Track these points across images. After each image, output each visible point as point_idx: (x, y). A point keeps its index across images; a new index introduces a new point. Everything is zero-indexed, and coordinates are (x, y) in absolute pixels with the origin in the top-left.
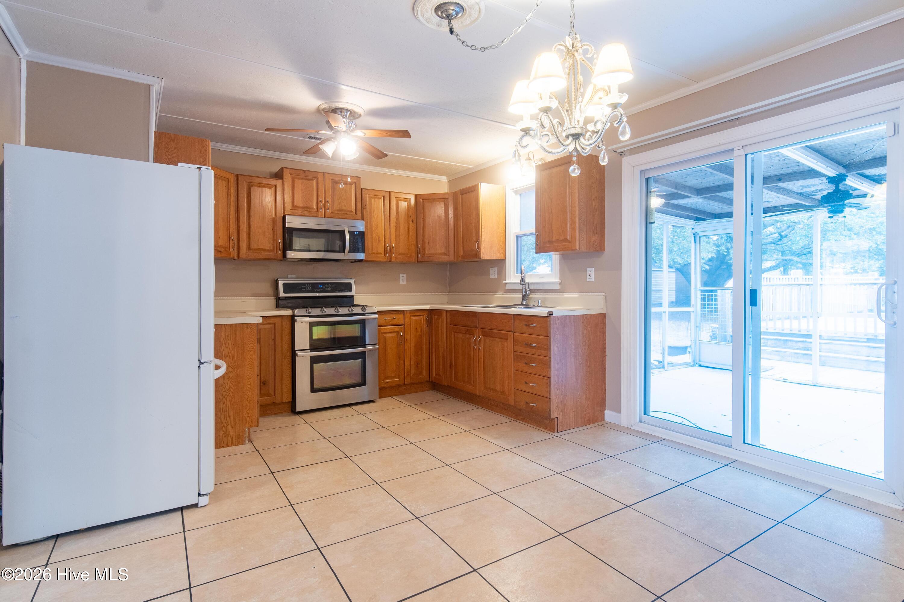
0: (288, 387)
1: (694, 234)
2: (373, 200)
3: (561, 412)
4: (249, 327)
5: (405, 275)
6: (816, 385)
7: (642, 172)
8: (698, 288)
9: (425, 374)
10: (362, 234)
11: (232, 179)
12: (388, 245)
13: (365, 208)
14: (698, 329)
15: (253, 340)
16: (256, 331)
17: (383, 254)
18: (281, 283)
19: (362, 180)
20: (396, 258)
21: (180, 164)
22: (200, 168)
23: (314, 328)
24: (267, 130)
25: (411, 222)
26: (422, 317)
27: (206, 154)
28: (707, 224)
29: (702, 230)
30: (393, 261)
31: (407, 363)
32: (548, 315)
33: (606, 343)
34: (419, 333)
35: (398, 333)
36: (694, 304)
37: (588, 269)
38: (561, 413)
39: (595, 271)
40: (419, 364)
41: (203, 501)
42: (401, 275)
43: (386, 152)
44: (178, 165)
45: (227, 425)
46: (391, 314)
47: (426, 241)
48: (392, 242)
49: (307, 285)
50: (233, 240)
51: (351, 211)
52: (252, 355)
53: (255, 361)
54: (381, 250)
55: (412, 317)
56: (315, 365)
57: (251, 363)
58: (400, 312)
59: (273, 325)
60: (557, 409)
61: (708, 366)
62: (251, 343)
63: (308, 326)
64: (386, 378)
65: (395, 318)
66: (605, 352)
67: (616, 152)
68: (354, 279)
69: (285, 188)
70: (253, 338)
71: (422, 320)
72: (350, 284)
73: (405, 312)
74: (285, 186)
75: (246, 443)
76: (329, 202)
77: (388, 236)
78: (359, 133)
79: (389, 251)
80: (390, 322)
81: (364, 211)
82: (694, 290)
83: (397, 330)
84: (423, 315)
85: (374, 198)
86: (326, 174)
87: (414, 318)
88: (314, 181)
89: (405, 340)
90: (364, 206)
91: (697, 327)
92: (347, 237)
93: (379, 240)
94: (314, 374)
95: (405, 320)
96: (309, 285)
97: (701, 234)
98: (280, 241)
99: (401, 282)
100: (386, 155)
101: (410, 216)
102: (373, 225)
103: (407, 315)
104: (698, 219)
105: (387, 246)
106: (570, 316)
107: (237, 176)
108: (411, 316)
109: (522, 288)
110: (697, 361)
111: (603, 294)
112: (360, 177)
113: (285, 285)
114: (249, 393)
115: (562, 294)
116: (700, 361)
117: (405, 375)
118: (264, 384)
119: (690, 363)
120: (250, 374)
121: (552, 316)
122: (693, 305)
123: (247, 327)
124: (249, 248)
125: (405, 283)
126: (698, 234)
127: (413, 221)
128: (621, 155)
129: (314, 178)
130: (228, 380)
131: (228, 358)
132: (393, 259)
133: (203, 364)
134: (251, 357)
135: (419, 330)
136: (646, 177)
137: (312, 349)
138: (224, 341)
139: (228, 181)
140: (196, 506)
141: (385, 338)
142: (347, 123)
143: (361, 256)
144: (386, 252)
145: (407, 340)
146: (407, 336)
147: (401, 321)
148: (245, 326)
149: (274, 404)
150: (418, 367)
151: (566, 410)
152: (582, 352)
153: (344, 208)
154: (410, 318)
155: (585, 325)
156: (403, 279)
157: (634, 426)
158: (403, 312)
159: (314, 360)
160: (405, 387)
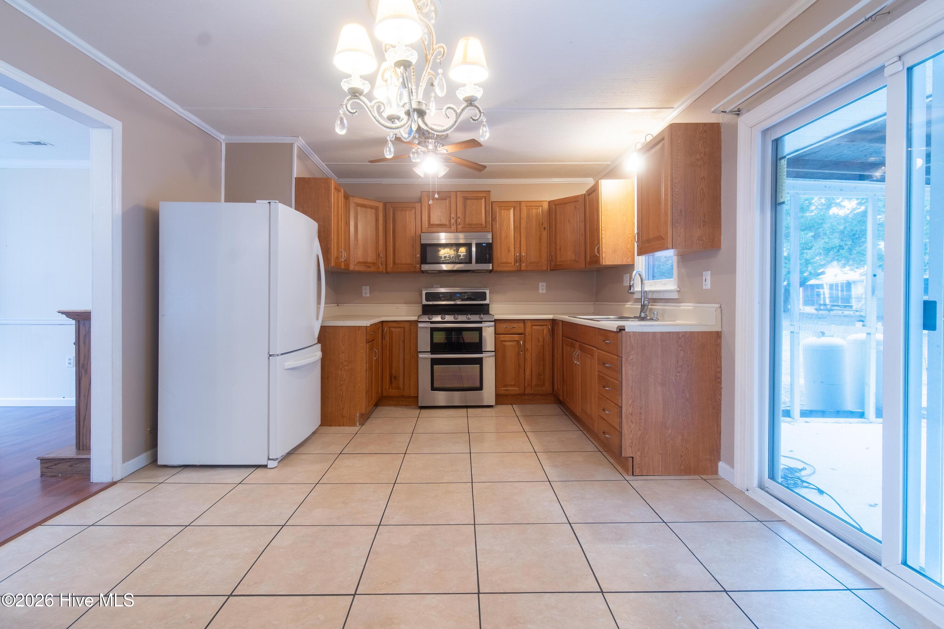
0: (414, 383)
2: (503, 211)
3: (639, 450)
4: (360, 329)
5: (545, 284)
7: (765, 132)
9: (547, 388)
10: (490, 246)
11: (381, 206)
12: (518, 254)
13: (495, 220)
15: (363, 341)
16: (365, 333)
17: (513, 263)
18: (424, 292)
19: (492, 194)
20: (527, 266)
21: (257, 201)
22: (269, 203)
23: (435, 333)
24: (370, 162)
25: (543, 230)
26: (545, 327)
27: (329, 190)
30: (523, 271)
31: (528, 373)
32: (618, 331)
33: (721, 372)
34: (541, 343)
35: (518, 342)
37: (704, 273)
38: (639, 453)
39: (711, 275)
40: (541, 375)
41: (271, 464)
42: (540, 284)
43: (480, 163)
44: (256, 202)
45: (344, 408)
46: (511, 322)
47: (558, 248)
48: (522, 251)
49: (446, 294)
50: (381, 257)
51: (482, 224)
52: (362, 353)
53: (364, 358)
54: (512, 261)
55: (533, 327)
56: (435, 366)
57: (361, 359)
58: (520, 321)
59: (403, 329)
60: (631, 447)
62: (362, 343)
63: (429, 331)
64: (506, 386)
65: (514, 327)
66: (720, 383)
67: (725, 112)
68: (489, 289)
69: (423, 209)
70: (363, 338)
71: (545, 329)
72: (485, 293)
73: (526, 321)
74: (422, 208)
75: (357, 426)
76: (460, 218)
77: (518, 246)
78: (443, 150)
79: (519, 260)
80: (510, 330)
81: (494, 223)
83: (518, 339)
84: (546, 325)
85: (504, 210)
86: (458, 192)
87: (535, 327)
88: (447, 200)
89: (526, 350)
90: (494, 217)
92: (474, 249)
93: (508, 250)
94: (435, 374)
95: (526, 329)
96: (448, 294)
98: (418, 256)
99: (540, 291)
100: (485, 167)
101: (542, 224)
102: (503, 235)
103: (529, 324)
105: (517, 256)
106: (654, 334)
107: (385, 204)
108: (532, 325)
109: (640, 297)
111: (717, 305)
112: (490, 191)
113: (427, 294)
114: (359, 384)
115: (679, 304)
117: (526, 384)
118: (395, 379)
120: (360, 368)
121: (623, 331)
123: (359, 329)
124: (394, 263)
125: (544, 292)
127: (545, 229)
128: (738, 114)
129: (447, 198)
130: (344, 371)
131: (344, 354)
132: (523, 268)
133: (271, 356)
134: (361, 354)
135: (542, 340)
136: (774, 138)
137: (433, 352)
138: (342, 340)
139: (376, 209)
140: (265, 466)
141: (504, 346)
142: (433, 144)
143: (490, 266)
144: (516, 261)
145: (527, 349)
146: (528, 346)
147: (521, 331)
148: (357, 328)
149: (402, 396)
150: (539, 377)
151: (646, 450)
152: (675, 379)
153: (474, 222)
154: (532, 328)
155: (681, 345)
156: (542, 288)
157: (750, 491)
158: (524, 321)
159: (434, 362)
160: (527, 397)
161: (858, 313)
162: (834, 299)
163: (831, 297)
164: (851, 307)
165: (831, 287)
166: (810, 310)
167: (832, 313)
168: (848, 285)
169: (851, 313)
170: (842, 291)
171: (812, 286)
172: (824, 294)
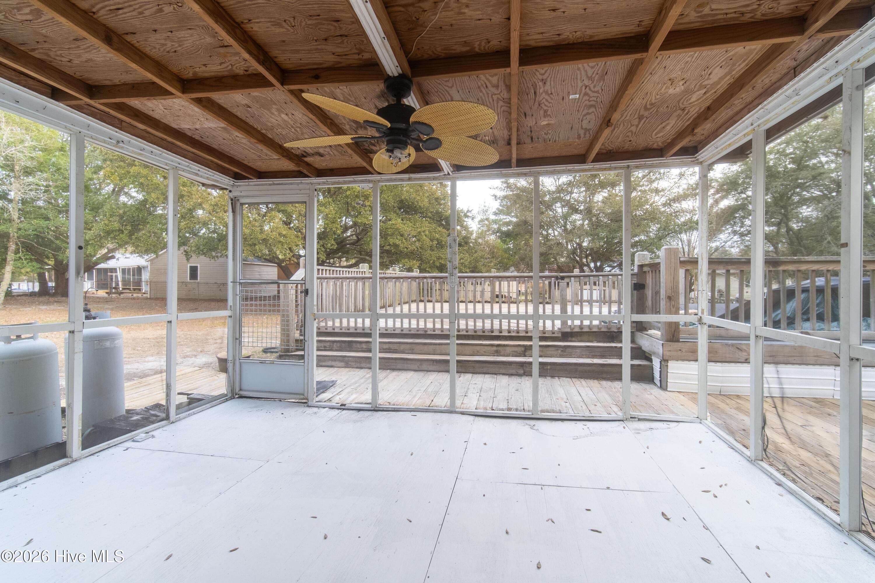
1: (232, 200)
6: (376, 409)
8: (238, 281)
14: (238, 341)
28: (249, 185)
29: (243, 194)
36: (231, 304)
61: (251, 396)
82: (232, 284)
91: (236, 339)
97: (242, 201)
104: (237, 177)
110: (237, 389)
116: (241, 390)
119: (226, 395)
122: (231, 306)
126: (238, 200)
161: (145, 295)
162: (125, 282)
163: (124, 280)
164: (140, 290)
165: (124, 271)
166: (102, 293)
167: (122, 296)
168: (139, 270)
169: (140, 295)
170: (134, 275)
171: (106, 270)
172: (116, 277)
